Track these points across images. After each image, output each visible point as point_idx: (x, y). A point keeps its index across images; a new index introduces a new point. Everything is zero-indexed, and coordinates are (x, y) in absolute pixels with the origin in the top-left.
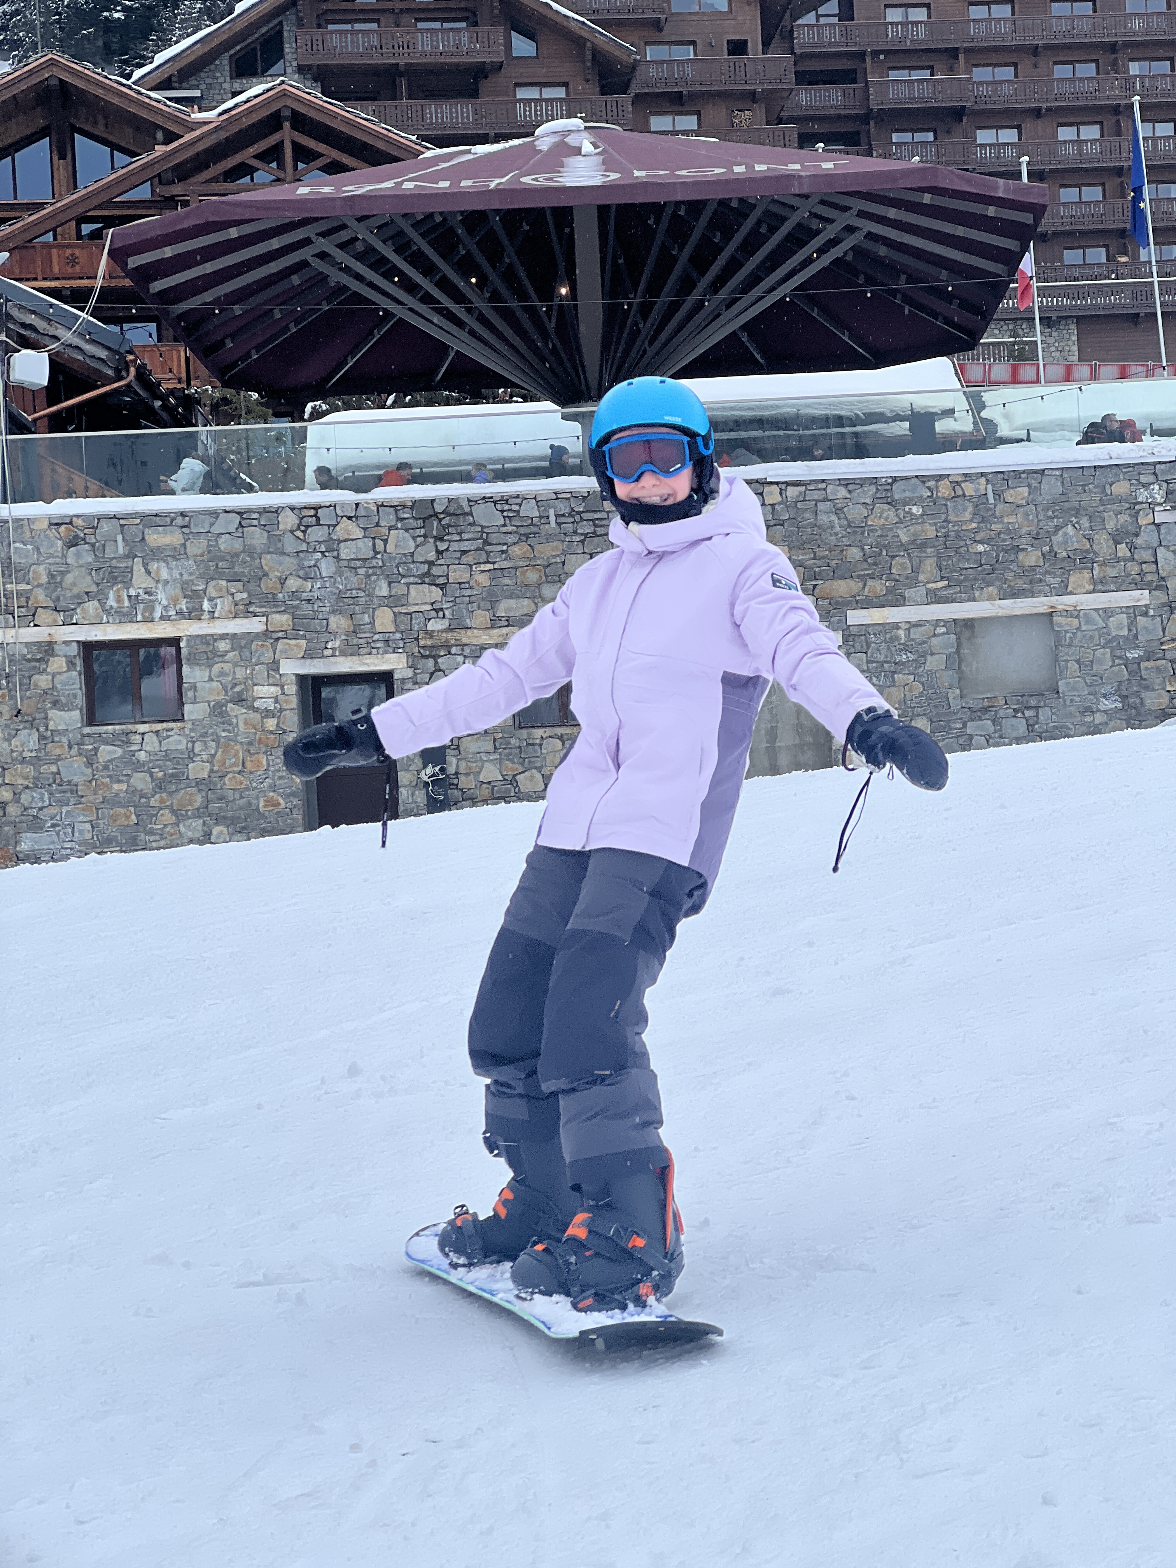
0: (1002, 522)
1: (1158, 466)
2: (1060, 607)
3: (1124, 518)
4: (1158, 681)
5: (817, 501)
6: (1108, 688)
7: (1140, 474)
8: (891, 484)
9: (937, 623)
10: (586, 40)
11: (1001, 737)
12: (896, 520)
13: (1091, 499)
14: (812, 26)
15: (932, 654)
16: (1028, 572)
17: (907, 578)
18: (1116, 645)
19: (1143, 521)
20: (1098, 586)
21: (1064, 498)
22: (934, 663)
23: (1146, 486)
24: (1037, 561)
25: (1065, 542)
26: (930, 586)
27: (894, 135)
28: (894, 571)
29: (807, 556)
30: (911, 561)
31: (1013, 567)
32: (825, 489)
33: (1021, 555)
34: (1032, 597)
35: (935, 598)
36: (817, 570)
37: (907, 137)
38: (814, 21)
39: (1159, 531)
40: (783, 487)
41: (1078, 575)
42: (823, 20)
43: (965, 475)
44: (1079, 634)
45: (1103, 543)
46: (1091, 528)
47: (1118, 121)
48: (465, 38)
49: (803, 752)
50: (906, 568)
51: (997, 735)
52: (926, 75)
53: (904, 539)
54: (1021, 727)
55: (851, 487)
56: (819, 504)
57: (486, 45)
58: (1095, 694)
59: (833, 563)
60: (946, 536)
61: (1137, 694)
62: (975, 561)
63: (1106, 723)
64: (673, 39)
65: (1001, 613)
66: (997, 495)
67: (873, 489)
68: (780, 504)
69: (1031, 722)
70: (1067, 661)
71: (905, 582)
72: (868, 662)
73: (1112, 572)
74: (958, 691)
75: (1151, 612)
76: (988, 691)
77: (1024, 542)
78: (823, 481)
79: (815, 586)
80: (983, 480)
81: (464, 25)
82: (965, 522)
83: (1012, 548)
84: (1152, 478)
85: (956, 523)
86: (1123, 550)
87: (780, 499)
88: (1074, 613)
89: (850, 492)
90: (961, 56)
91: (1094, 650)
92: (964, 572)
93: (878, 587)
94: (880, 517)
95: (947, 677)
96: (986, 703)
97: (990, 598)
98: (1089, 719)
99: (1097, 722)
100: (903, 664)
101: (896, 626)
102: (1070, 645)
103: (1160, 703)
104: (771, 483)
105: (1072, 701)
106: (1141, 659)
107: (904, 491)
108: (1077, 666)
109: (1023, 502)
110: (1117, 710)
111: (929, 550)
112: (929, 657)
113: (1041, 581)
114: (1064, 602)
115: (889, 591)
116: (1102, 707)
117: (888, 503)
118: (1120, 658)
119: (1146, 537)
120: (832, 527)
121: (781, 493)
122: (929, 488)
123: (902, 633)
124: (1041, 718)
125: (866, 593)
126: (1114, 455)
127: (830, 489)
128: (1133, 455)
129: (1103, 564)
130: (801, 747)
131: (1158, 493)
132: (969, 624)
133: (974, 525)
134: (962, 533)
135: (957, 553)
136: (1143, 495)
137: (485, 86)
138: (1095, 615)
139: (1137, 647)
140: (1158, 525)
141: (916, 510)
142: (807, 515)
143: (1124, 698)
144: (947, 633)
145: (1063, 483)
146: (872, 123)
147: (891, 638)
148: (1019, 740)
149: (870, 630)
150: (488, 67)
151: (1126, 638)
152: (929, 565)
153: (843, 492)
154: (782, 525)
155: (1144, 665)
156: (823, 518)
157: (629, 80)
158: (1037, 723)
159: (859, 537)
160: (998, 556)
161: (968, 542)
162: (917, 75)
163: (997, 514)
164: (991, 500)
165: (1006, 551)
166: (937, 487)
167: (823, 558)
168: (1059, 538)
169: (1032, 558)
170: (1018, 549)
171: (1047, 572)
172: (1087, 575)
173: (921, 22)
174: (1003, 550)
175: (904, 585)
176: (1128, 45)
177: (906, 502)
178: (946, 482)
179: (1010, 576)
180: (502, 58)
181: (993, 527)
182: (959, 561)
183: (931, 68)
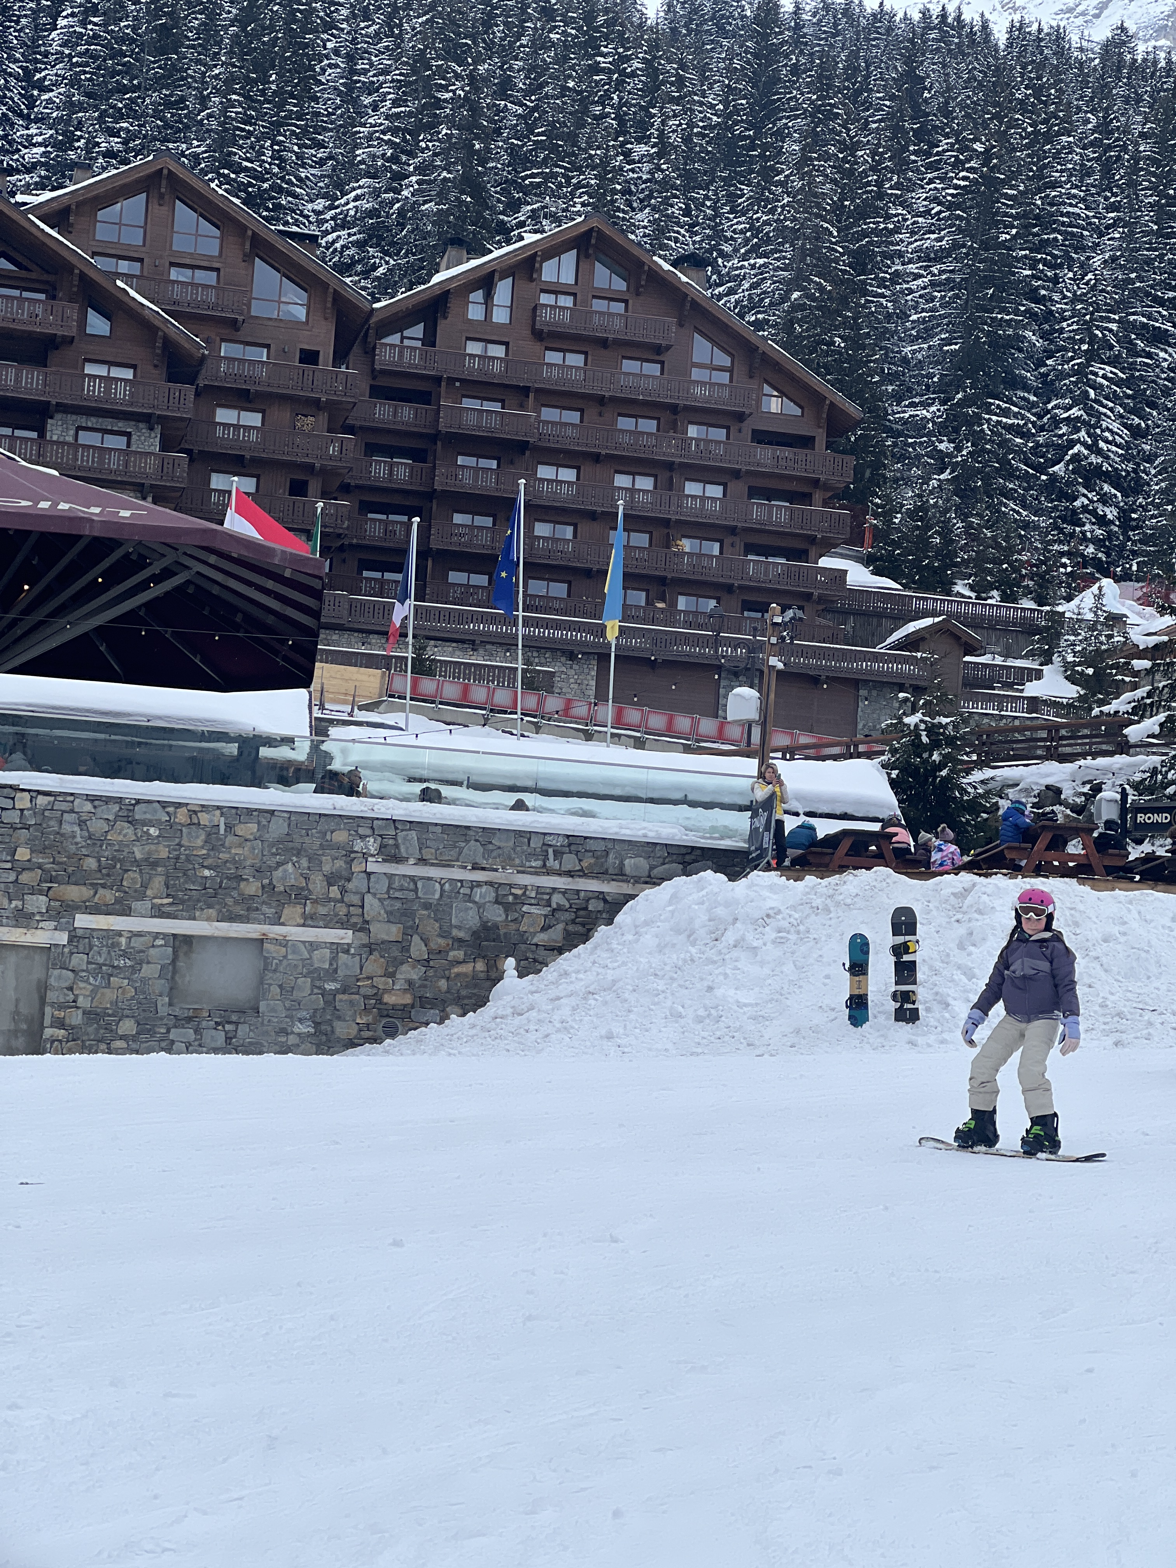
0: (230, 852)
1: (375, 822)
2: (271, 936)
3: (340, 864)
4: (350, 1013)
5: (64, 812)
6: (304, 1014)
7: (358, 826)
8: (134, 805)
9: (157, 935)
10: (158, 329)
11: (200, 1045)
12: (134, 838)
13: (313, 843)
14: (394, 346)
15: (148, 963)
16: (247, 900)
17: (136, 891)
18: (316, 976)
19: (356, 868)
20: (309, 920)
21: (288, 838)
22: (148, 971)
23: (363, 837)
24: (257, 891)
25: (284, 878)
26: (155, 901)
27: (459, 458)
28: (125, 883)
29: (46, 861)
30: (141, 877)
31: (235, 894)
32: (72, 802)
33: (243, 885)
34: (248, 923)
35: (160, 913)
36: (54, 873)
37: (471, 461)
38: (398, 343)
39: (369, 879)
40: (34, 794)
41: (291, 909)
42: (406, 342)
43: (203, 806)
44: (285, 963)
45: (318, 884)
46: (309, 868)
47: (671, 478)
48: (39, 309)
49: (17, 1037)
50: (136, 883)
51: (197, 1043)
52: (496, 407)
53: (138, 856)
54: (220, 1038)
55: (96, 803)
56: (65, 815)
57: (60, 319)
58: (291, 1017)
59: (70, 870)
60: (177, 858)
61: (330, 1022)
62: (201, 884)
63: (298, 1045)
64: (249, 339)
65: (217, 933)
66: (229, 828)
67: (116, 807)
68: (28, 809)
69: (229, 1035)
70: (270, 985)
71: (133, 894)
72: (89, 963)
73: (322, 910)
74: (167, 999)
75: (352, 951)
76: (196, 1003)
77: (246, 873)
78: (72, 794)
79: (50, 888)
80: (218, 812)
81: (42, 296)
82: (196, 848)
83: (236, 877)
84: (369, 832)
85: (188, 848)
86: (334, 891)
87: (29, 805)
88: (283, 942)
89: (95, 807)
90: (531, 395)
91: (297, 978)
92: (189, 892)
93: (108, 896)
94: (120, 833)
95: (160, 985)
96: (191, 1013)
97: (208, 919)
98: (283, 1039)
99: (289, 1043)
100: (120, 968)
101: (119, 934)
102: (275, 971)
103: (349, 1033)
104: (23, 790)
105: (269, 1021)
106: (337, 991)
107: (145, 813)
108: (279, 990)
109: (252, 837)
110: (309, 1035)
111: (159, 869)
112: (144, 966)
113: (257, 909)
114: (276, 931)
115: (118, 901)
116: (296, 1030)
117: (129, 822)
118: (319, 988)
119: (357, 883)
120: (74, 837)
121: (31, 801)
122: (168, 813)
123: (123, 940)
124: (239, 1033)
125: (96, 900)
126: (338, 807)
127: (77, 801)
128: (355, 808)
129: (315, 902)
130: (15, 1033)
131: (372, 845)
132: (188, 940)
133: (204, 852)
134: (192, 858)
135: (185, 874)
136: (358, 845)
137: (54, 357)
138: (301, 946)
139: (334, 980)
140: (369, 874)
141: (154, 832)
142: (52, 823)
143: (317, 1024)
144: (165, 946)
145: (289, 825)
146: (439, 443)
147: (113, 944)
148: (216, 1051)
149: (95, 934)
150: (59, 340)
151: (327, 971)
152: (158, 883)
153: (88, 807)
154: (28, 829)
155: (339, 997)
156: (67, 828)
157: (198, 372)
158: (235, 1037)
159: (97, 849)
160: (221, 882)
161: (197, 866)
162: (489, 406)
163: (227, 844)
164: (222, 831)
165: (229, 879)
166: (175, 813)
167: (61, 863)
168: (278, 873)
169: (252, 887)
170: (240, 878)
171: (264, 903)
172: (299, 909)
173: (498, 358)
174: (227, 877)
175: (132, 897)
176: (687, 408)
177: (145, 823)
178: (184, 810)
179: (230, 901)
180: (73, 332)
181: (221, 856)
182: (186, 882)
183: (503, 401)
